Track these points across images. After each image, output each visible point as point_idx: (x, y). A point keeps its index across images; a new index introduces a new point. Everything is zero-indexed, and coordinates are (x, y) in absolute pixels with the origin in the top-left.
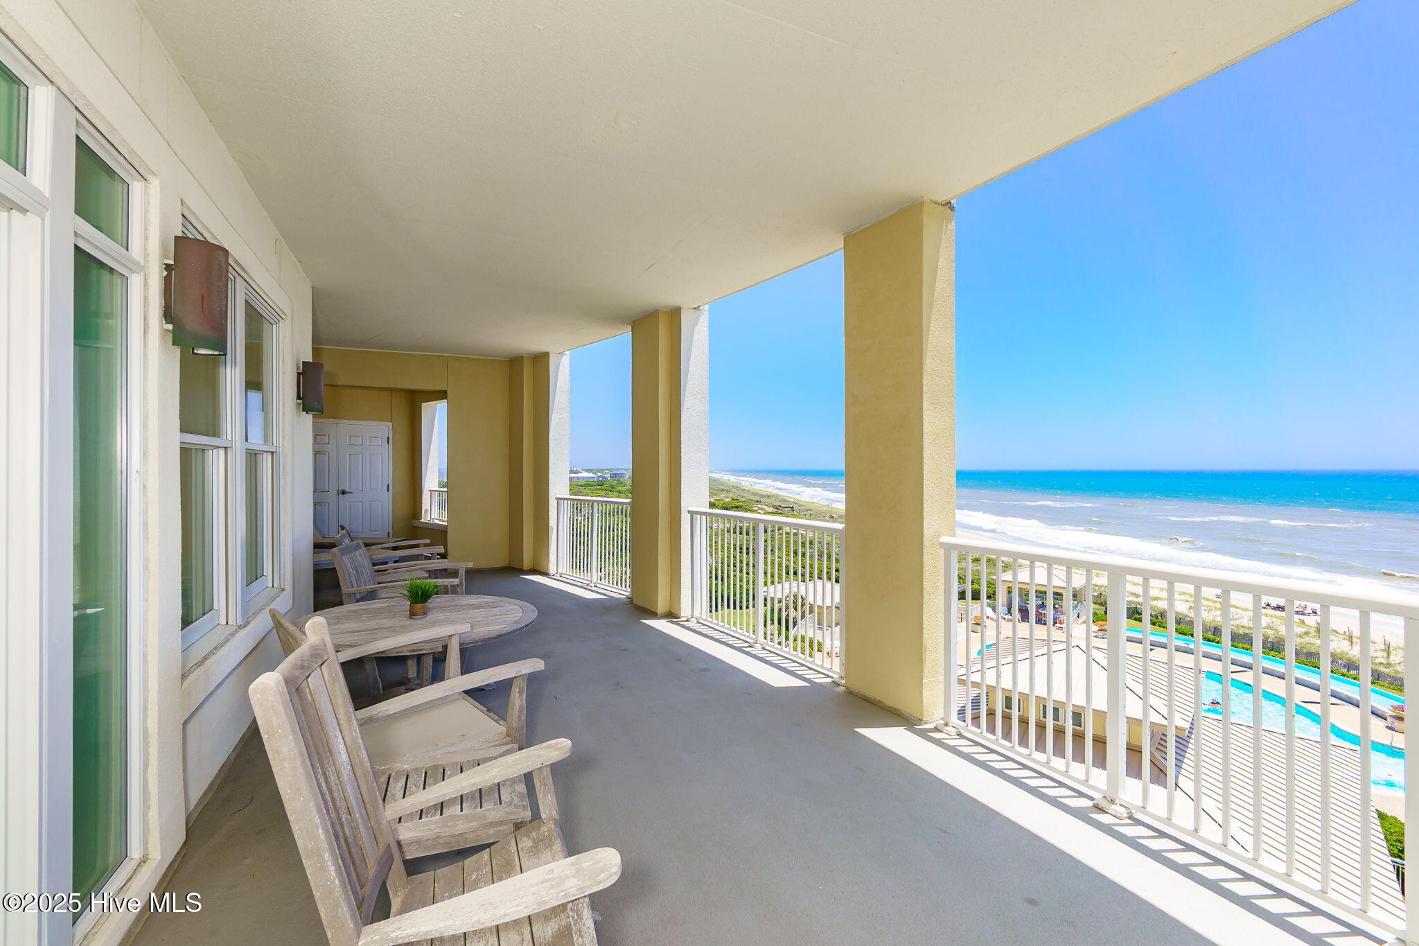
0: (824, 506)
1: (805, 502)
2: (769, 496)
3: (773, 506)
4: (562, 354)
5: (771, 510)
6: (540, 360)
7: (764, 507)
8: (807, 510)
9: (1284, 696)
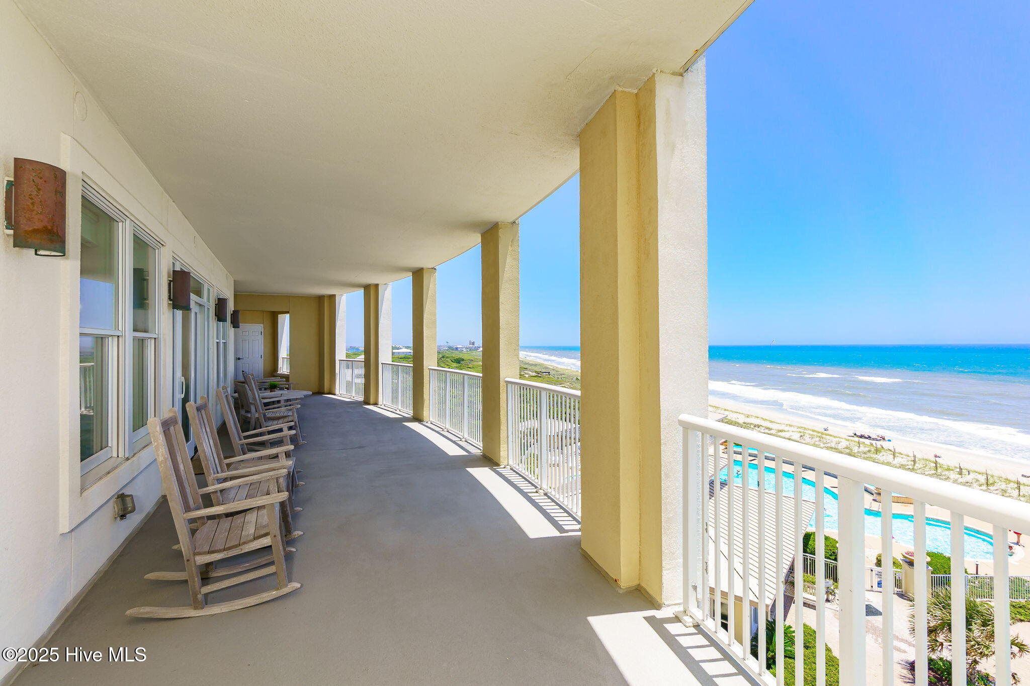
0: (574, 372)
1: (561, 369)
2: (536, 365)
3: (536, 372)
4: (342, 295)
5: (534, 374)
6: (332, 298)
7: (529, 372)
8: (561, 375)
9: (814, 480)
